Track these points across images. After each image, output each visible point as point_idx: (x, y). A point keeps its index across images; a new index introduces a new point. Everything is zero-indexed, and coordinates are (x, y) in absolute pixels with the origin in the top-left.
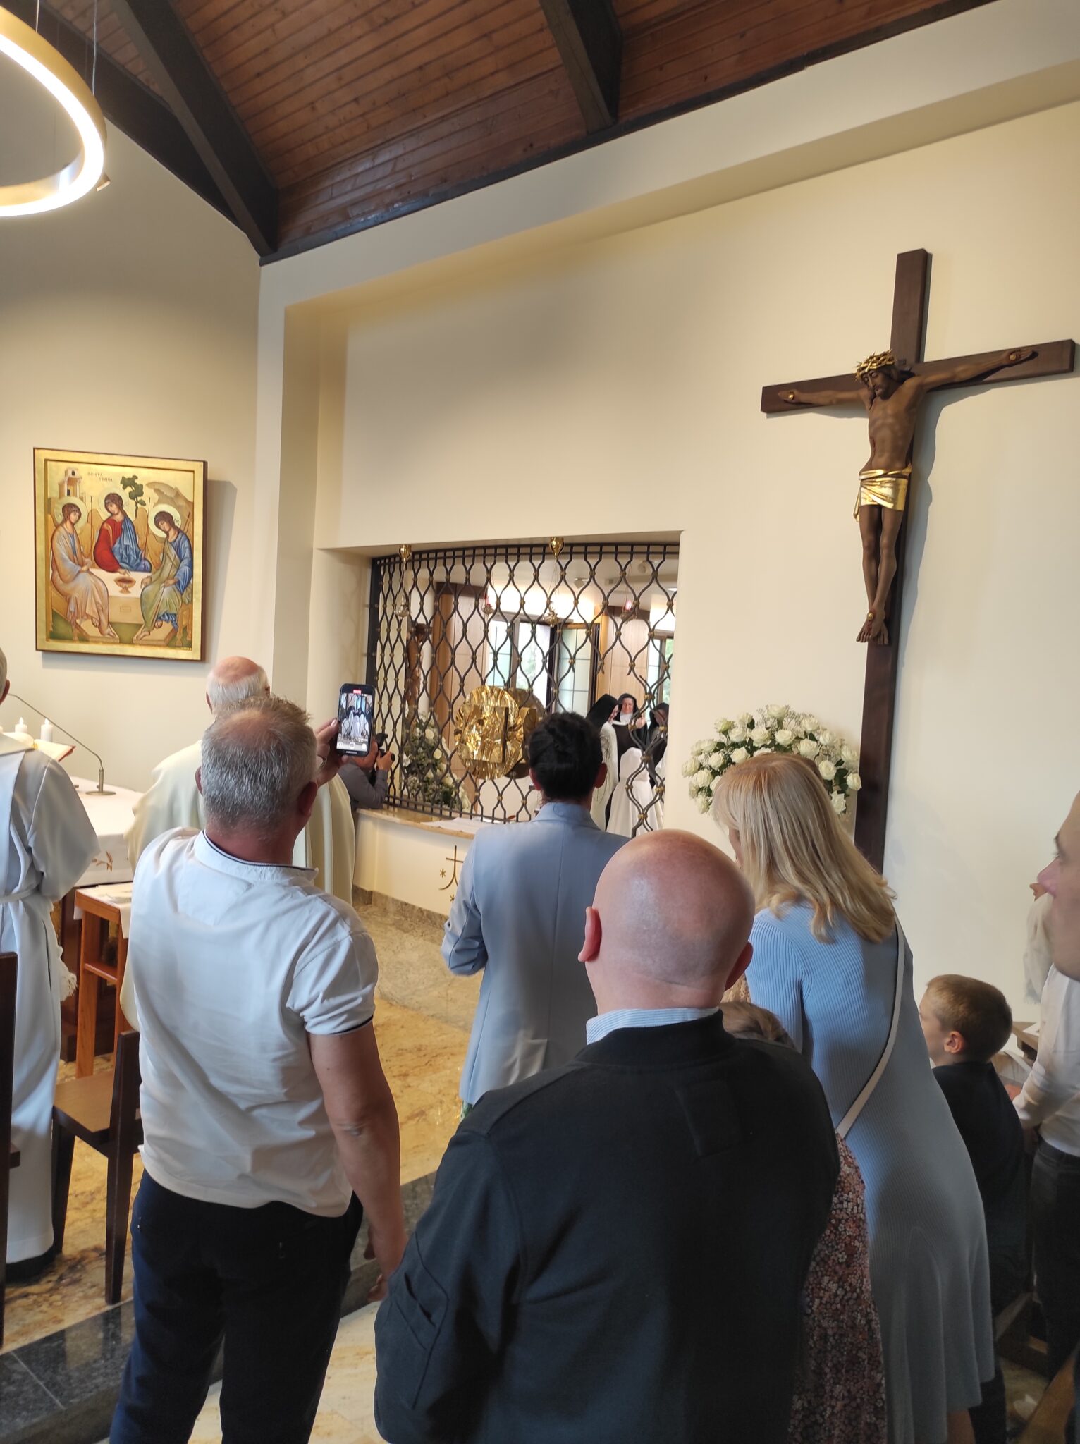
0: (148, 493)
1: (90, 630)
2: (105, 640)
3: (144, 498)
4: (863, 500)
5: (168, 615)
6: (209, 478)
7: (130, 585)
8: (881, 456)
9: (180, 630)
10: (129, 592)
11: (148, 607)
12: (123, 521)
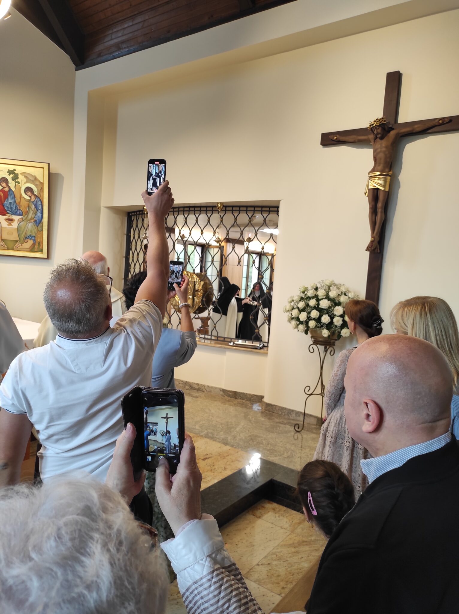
0: (21, 178)
3: (19, 180)
4: (369, 186)
5: (31, 236)
6: (51, 172)
7: (12, 221)
8: (379, 166)
9: (37, 244)
10: (12, 225)
11: (21, 232)
12: (9, 191)
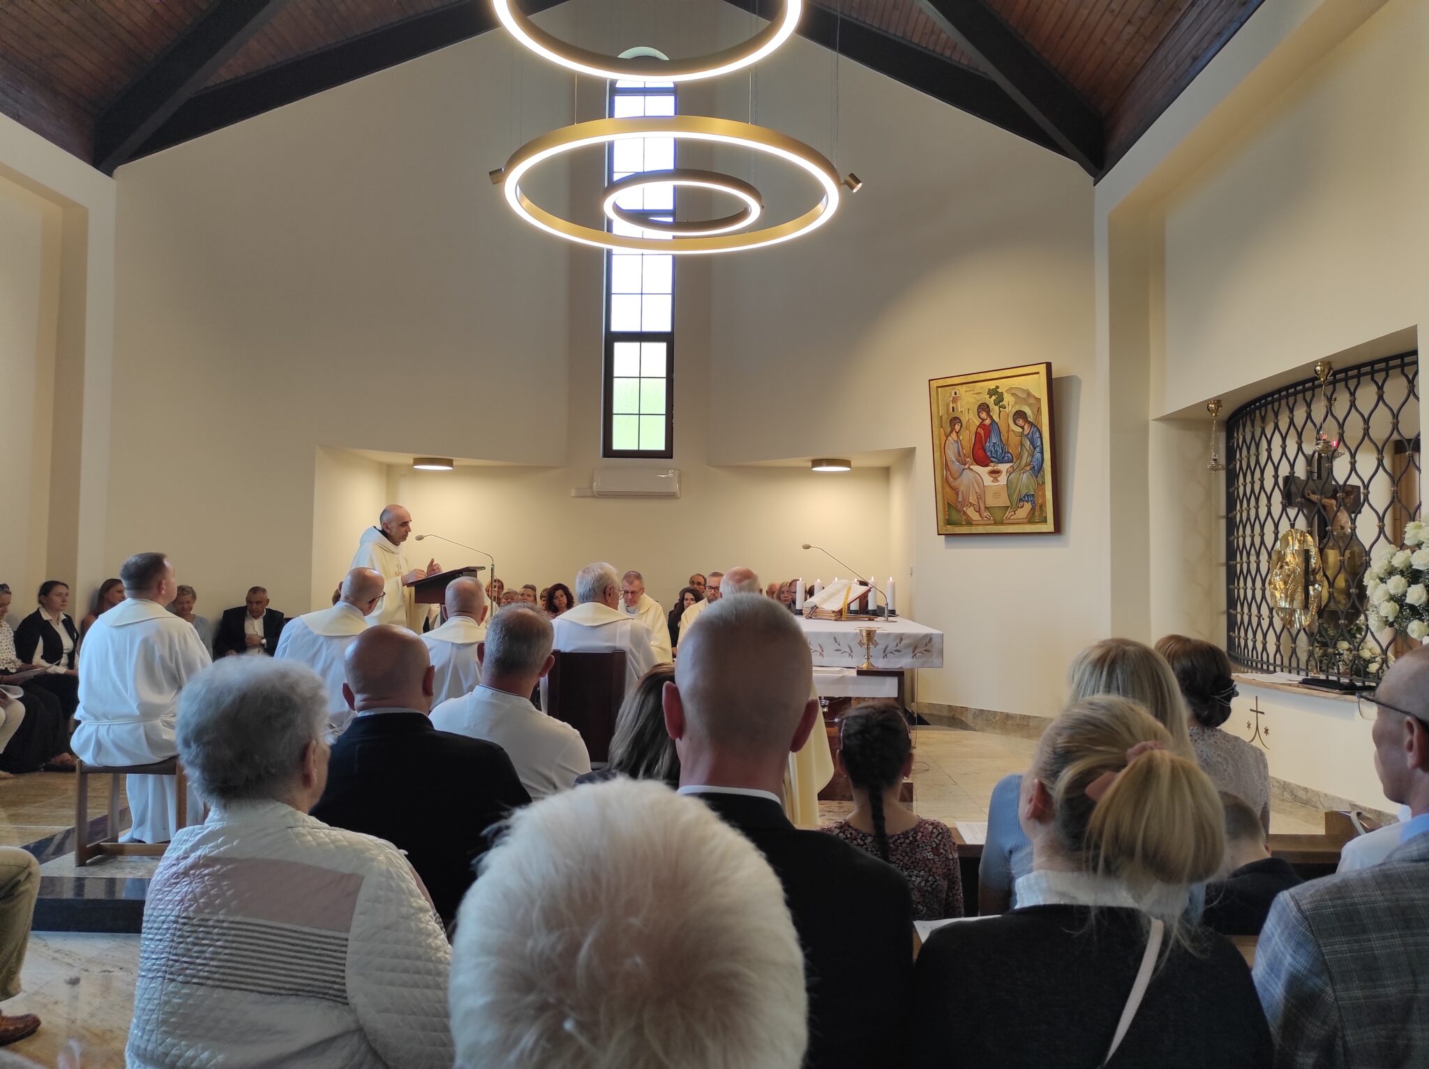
0: (1008, 399)
1: (974, 515)
2: (983, 522)
3: (1005, 402)
5: (1027, 496)
6: (1051, 376)
7: (998, 475)
9: (1038, 508)
10: (999, 481)
11: (1013, 491)
12: (991, 424)
